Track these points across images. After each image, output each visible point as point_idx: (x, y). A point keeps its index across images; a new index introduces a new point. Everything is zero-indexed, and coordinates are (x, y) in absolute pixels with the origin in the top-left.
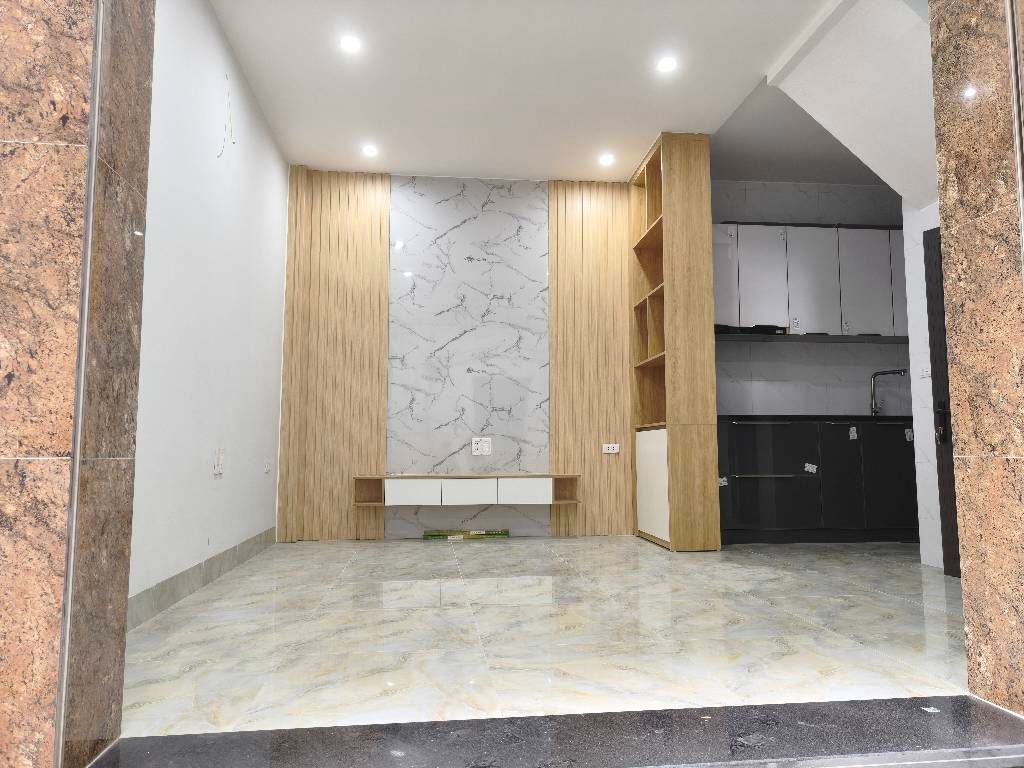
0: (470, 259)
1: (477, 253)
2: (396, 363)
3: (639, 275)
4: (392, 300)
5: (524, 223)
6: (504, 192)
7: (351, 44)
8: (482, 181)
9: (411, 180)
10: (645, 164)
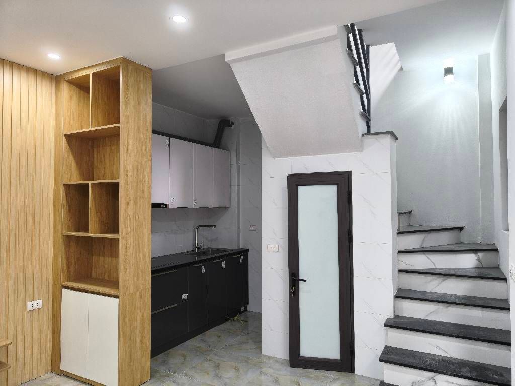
10: (90, 72)
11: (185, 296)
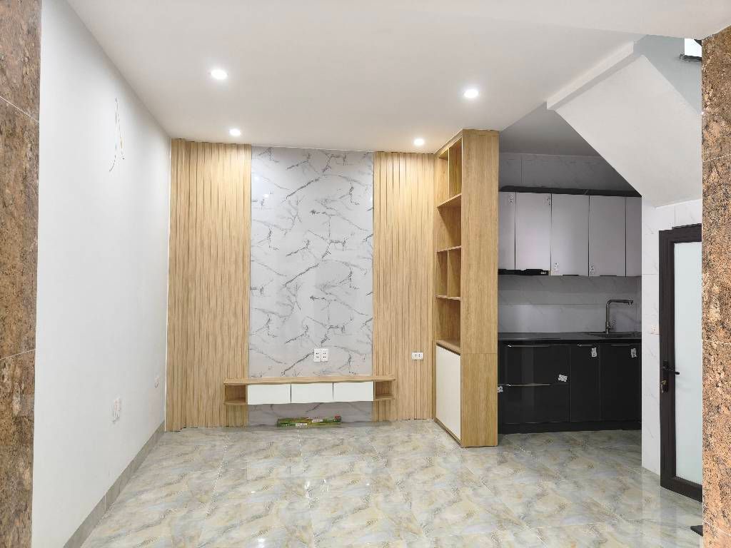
0: (313, 212)
1: (318, 208)
2: (256, 292)
3: (441, 226)
4: (252, 244)
5: (355, 185)
6: (340, 160)
7: (219, 75)
8: (322, 151)
9: (269, 150)
10: (447, 148)
11: (563, 378)
